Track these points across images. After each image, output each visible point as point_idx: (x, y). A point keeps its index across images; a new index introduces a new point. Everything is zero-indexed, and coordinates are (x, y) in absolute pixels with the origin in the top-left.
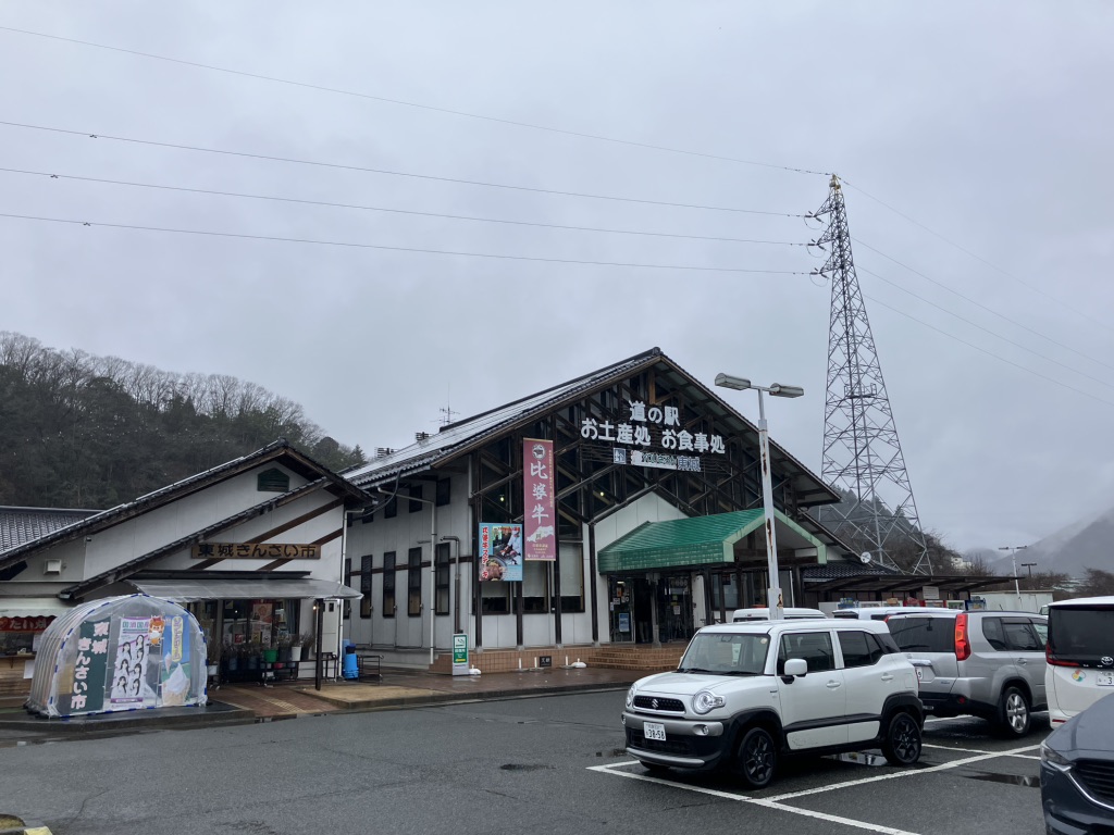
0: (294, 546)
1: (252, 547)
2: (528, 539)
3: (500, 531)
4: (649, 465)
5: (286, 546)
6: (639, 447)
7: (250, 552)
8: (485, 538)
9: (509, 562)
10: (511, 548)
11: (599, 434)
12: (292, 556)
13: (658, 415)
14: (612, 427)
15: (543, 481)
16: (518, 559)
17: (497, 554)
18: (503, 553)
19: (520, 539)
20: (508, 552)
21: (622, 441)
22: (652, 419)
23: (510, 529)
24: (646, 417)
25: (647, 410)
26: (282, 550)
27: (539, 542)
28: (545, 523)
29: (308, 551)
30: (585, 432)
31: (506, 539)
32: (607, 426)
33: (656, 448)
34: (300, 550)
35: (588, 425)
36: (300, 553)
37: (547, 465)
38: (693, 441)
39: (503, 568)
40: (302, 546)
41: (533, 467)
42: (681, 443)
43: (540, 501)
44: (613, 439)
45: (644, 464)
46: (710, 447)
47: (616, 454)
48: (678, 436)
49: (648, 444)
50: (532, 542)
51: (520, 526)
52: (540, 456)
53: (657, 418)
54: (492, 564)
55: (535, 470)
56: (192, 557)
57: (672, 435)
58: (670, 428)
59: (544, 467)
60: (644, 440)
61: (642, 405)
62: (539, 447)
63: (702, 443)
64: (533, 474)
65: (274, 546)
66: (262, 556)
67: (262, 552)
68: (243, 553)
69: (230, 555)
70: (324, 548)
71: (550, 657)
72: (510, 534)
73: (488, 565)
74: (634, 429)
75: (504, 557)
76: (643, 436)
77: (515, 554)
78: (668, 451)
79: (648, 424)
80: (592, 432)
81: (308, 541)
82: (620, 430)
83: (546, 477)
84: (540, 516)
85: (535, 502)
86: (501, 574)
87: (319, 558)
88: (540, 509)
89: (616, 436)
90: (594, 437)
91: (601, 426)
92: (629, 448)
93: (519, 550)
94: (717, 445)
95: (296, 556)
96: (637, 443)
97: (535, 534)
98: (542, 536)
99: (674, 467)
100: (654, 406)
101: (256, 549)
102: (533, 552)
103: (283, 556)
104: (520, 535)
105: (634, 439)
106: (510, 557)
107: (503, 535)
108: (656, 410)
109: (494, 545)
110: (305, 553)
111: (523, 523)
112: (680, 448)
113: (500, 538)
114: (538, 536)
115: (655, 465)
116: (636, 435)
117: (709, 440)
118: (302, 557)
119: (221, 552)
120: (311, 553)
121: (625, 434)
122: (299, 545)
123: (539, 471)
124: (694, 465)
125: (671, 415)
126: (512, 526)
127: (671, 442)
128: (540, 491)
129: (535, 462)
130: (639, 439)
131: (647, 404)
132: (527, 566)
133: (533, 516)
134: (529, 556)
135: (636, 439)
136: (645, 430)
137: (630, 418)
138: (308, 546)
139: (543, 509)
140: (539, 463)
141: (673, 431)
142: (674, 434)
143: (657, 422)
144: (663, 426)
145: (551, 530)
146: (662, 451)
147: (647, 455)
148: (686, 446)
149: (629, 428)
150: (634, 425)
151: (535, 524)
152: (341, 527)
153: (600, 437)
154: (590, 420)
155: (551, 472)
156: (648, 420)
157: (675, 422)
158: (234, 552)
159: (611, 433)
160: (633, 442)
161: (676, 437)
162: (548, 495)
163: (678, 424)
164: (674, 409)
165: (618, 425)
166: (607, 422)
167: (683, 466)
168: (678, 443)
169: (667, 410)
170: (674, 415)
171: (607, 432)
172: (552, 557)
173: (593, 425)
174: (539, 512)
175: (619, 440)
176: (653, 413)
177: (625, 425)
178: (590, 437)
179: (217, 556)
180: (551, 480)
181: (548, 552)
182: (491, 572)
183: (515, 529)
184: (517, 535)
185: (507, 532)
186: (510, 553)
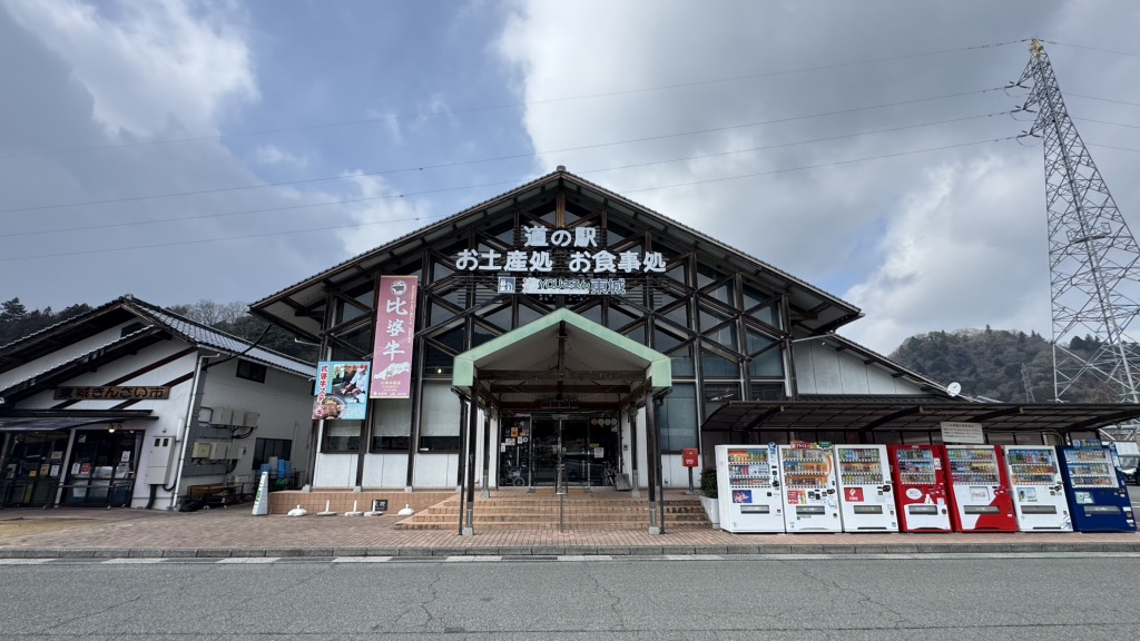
0: (144, 388)
1: (107, 389)
2: (376, 376)
3: (342, 369)
4: (550, 291)
5: (137, 388)
6: (536, 274)
7: (104, 394)
8: (324, 376)
9: (349, 400)
10: (354, 386)
11: (480, 264)
12: (141, 397)
13: (565, 237)
14: (499, 256)
15: (401, 317)
16: (363, 398)
17: (336, 392)
18: (343, 392)
19: (366, 377)
20: (350, 390)
21: (511, 269)
22: (556, 243)
23: (355, 367)
24: (548, 240)
25: (548, 235)
26: (132, 391)
27: (389, 379)
28: (399, 359)
29: (157, 392)
30: (461, 264)
31: (348, 378)
32: (492, 255)
33: (561, 272)
34: (149, 391)
35: (465, 256)
36: (149, 394)
37: (408, 301)
38: (616, 262)
39: (342, 407)
40: (152, 388)
41: (389, 303)
42: (598, 265)
43: (395, 338)
44: (500, 268)
45: (543, 291)
46: (643, 266)
47: (503, 283)
48: (594, 257)
49: (549, 269)
50: (380, 380)
51: (368, 363)
52: (400, 292)
53: (564, 241)
54: (329, 402)
55: (391, 307)
56: (55, 399)
57: (585, 257)
58: (581, 250)
59: (404, 303)
60: (544, 266)
62: (399, 284)
63: (630, 261)
64: (389, 310)
65: (126, 388)
66: (114, 397)
67: (115, 393)
68: (98, 394)
69: (86, 397)
70: (174, 389)
71: (386, 501)
72: (354, 372)
73: (323, 403)
74: (530, 255)
75: (345, 395)
76: (543, 262)
78: (579, 275)
79: (551, 248)
80: (470, 263)
81: (160, 383)
82: (509, 258)
83: (405, 312)
84: (393, 352)
86: (339, 412)
87: (167, 398)
88: (395, 345)
89: (504, 265)
90: (471, 269)
91: (484, 256)
92: (519, 276)
93: (364, 388)
94: (655, 262)
95: (145, 397)
96: (532, 269)
97: (385, 371)
98: (394, 373)
99: (586, 292)
100: (561, 229)
101: (109, 391)
102: (380, 390)
103: (133, 397)
104: (367, 373)
105: (529, 265)
106: (352, 395)
107: (346, 373)
108: (562, 233)
109: (334, 383)
110: (154, 394)
111: (371, 360)
112: (595, 271)
113: (342, 376)
114: (388, 373)
115: (557, 291)
116: (532, 261)
117: (642, 258)
118: (151, 398)
119: (78, 394)
120: (160, 394)
121: (516, 261)
122: (148, 387)
123: (397, 308)
124: (618, 288)
125: (585, 235)
126: (358, 364)
127: (583, 265)
128: (395, 328)
129: (393, 298)
130: (537, 266)
131: (552, 229)
132: (373, 404)
133: (385, 353)
134: (375, 393)
135: (531, 265)
136: (546, 255)
137: (526, 245)
138: (158, 388)
139: (398, 345)
140: (398, 299)
141: (586, 253)
142: (589, 255)
143: (564, 245)
144: (572, 248)
145: (406, 367)
146: (569, 275)
147: (547, 281)
148: (606, 267)
149: (522, 255)
150: (530, 251)
151: (387, 361)
152: (192, 370)
153: (481, 268)
154: (469, 251)
155: (413, 307)
156: (551, 244)
157: (590, 243)
158: (91, 393)
159: (497, 262)
160: (526, 269)
161: (590, 259)
162: (406, 330)
163: (595, 245)
164: (589, 229)
165: (509, 253)
166: (492, 251)
167: (599, 289)
168: (593, 265)
169: (580, 231)
170: (589, 236)
171: (491, 262)
172: (406, 395)
173: (473, 255)
174: (392, 348)
175: (506, 268)
176: (558, 237)
177: (517, 251)
178: (467, 268)
179: (75, 397)
180: (412, 315)
181: (399, 389)
182: (327, 411)
183: (362, 367)
184: (363, 373)
185: (351, 370)
186: (352, 391)
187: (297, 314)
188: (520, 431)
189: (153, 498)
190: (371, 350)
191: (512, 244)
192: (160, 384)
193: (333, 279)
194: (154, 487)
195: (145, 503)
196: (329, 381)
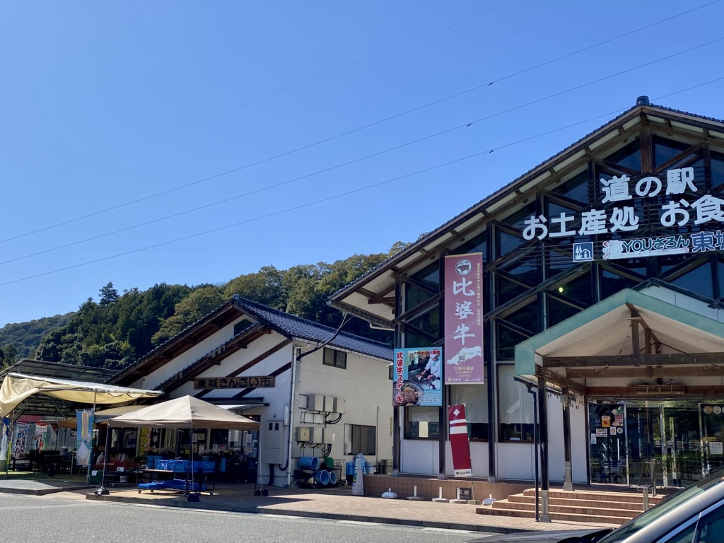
0: (256, 378)
1: (229, 380)
2: (449, 362)
3: (416, 356)
4: (636, 254)
5: (251, 378)
6: (622, 235)
7: (228, 384)
8: (400, 363)
9: (426, 387)
10: (429, 372)
11: (550, 231)
12: (254, 386)
13: (654, 184)
14: (572, 218)
15: (468, 299)
16: (438, 384)
17: (412, 379)
18: (419, 378)
19: (439, 363)
20: (425, 376)
21: (587, 233)
22: (642, 194)
23: (428, 353)
24: (631, 191)
25: (632, 186)
26: (248, 381)
27: (462, 364)
28: (470, 343)
29: (265, 381)
30: (529, 233)
31: (423, 364)
32: (563, 219)
33: (650, 229)
34: (260, 380)
35: (532, 223)
36: (260, 383)
37: (474, 281)
39: (420, 393)
40: (261, 378)
41: (455, 284)
42: (699, 214)
43: (464, 321)
44: (573, 233)
45: (628, 255)
47: (578, 250)
48: (693, 206)
49: (634, 226)
50: (453, 365)
51: (440, 349)
52: (465, 272)
53: (653, 189)
54: (407, 389)
55: (457, 288)
56: (195, 388)
57: (682, 207)
58: (676, 198)
59: (470, 283)
60: (628, 224)
61: (625, 179)
62: (464, 263)
64: (455, 292)
65: (243, 379)
66: (236, 386)
67: (235, 383)
68: (223, 384)
69: (217, 386)
70: (278, 378)
71: (470, 490)
72: (428, 358)
73: (402, 390)
74: (609, 213)
75: (421, 381)
76: (626, 219)
77: (434, 378)
78: (675, 230)
79: (635, 201)
80: (539, 231)
82: (584, 220)
83: (473, 293)
84: (463, 336)
85: (458, 322)
86: (417, 399)
87: (273, 386)
88: (464, 329)
89: (578, 229)
90: (541, 237)
91: (554, 221)
92: (598, 240)
93: (439, 374)
95: (257, 386)
96: (613, 230)
97: (457, 356)
98: (466, 358)
99: (685, 250)
100: (647, 175)
101: (231, 382)
102: (454, 376)
103: (249, 386)
104: (440, 358)
105: (609, 225)
106: (427, 382)
107: (420, 359)
108: (649, 180)
109: (410, 370)
110: (263, 383)
111: (443, 346)
112: (697, 222)
113: (417, 362)
114: (460, 358)
115: (647, 253)
116: (612, 220)
118: (261, 386)
119: (210, 384)
120: (267, 383)
121: (593, 222)
122: (259, 377)
123: (464, 289)
125: (679, 180)
126: (430, 349)
127: (679, 217)
128: (464, 310)
129: (459, 280)
130: (618, 225)
131: (635, 176)
132: (448, 391)
133: (455, 338)
134: (449, 380)
135: (613, 225)
136: (629, 210)
137: (604, 201)
138: (265, 378)
139: (468, 329)
140: (464, 279)
141: (683, 201)
142: (686, 204)
143: (651, 195)
144: (664, 198)
145: (478, 351)
146: (661, 232)
147: (633, 242)
148: (711, 216)
149: (600, 214)
150: (609, 208)
151: (458, 346)
152: (290, 360)
153: (551, 235)
154: (537, 217)
155: (480, 287)
156: (635, 196)
157: (688, 188)
158: (218, 384)
159: (569, 226)
160: (606, 231)
161: (688, 209)
162: (475, 313)
163: (694, 189)
164: (684, 170)
165: (583, 214)
166: (563, 214)
167: (703, 245)
168: (693, 214)
169: (672, 174)
170: (685, 179)
171: (563, 227)
172: (480, 381)
173: (541, 222)
174: (462, 332)
175: (581, 232)
176: (644, 186)
177: (593, 211)
178: (535, 238)
179: (208, 387)
180: (480, 295)
181: (473, 375)
182: (406, 398)
183: (434, 352)
184: (436, 359)
185: (425, 356)
186: (427, 377)
187: (371, 302)
188: (613, 420)
189: (272, 476)
190: (442, 335)
191: (586, 201)
192: (267, 374)
193: (400, 265)
194: (272, 466)
195: (267, 480)
196: (405, 367)
